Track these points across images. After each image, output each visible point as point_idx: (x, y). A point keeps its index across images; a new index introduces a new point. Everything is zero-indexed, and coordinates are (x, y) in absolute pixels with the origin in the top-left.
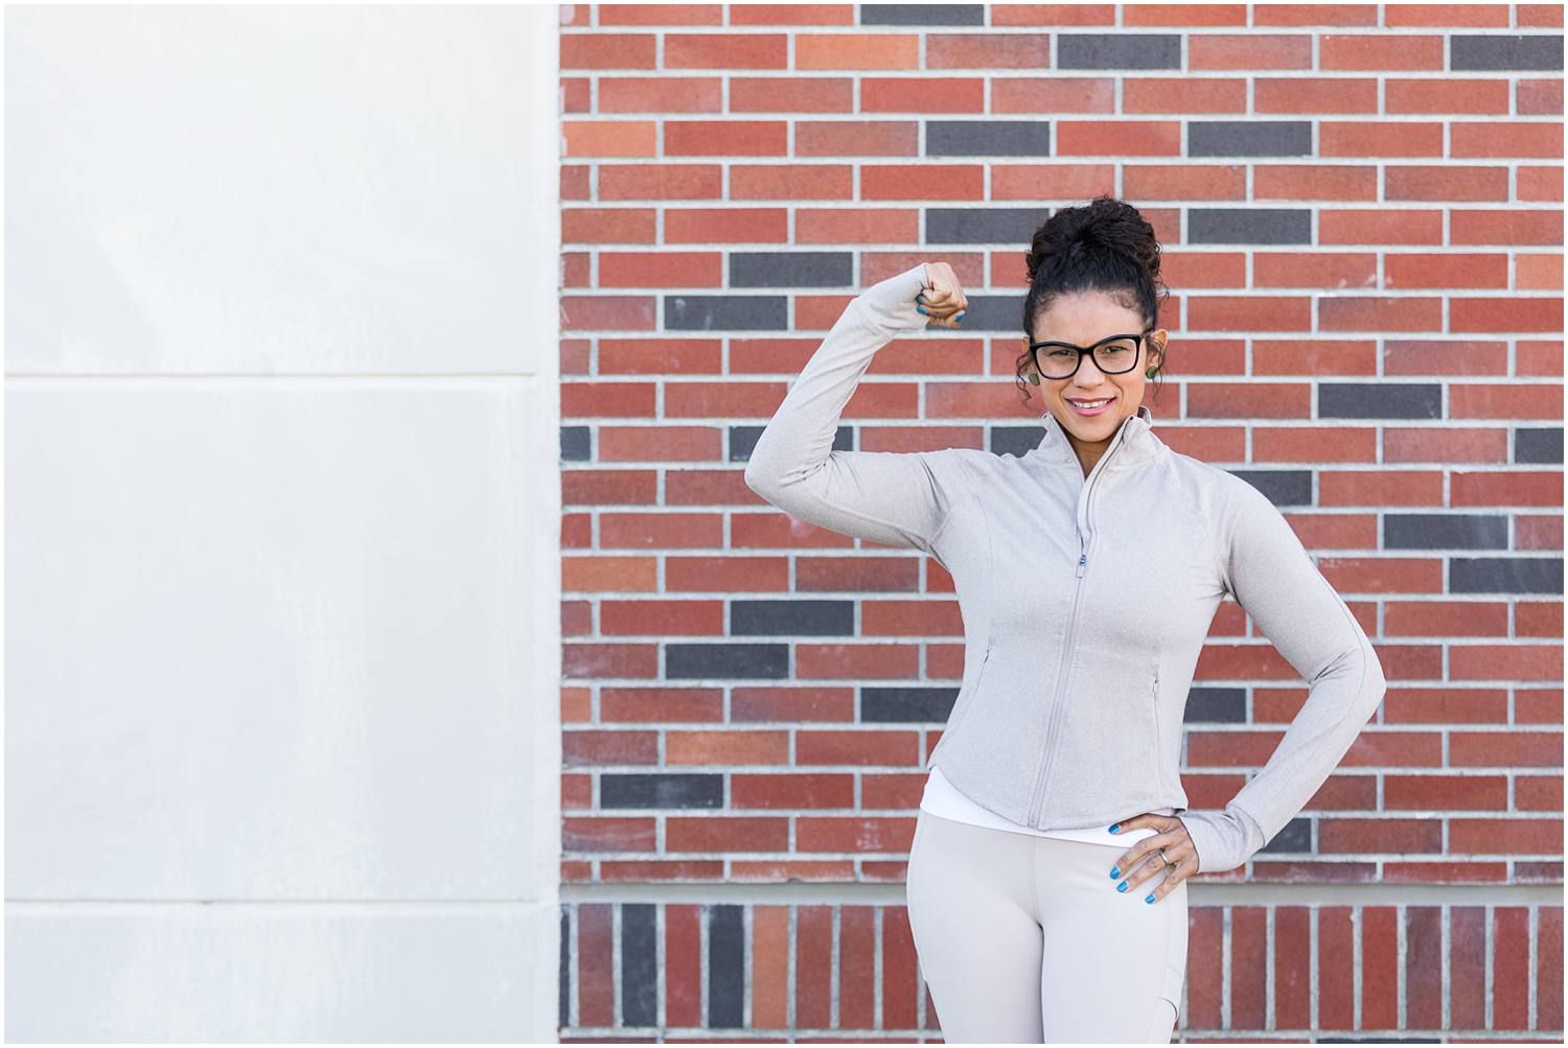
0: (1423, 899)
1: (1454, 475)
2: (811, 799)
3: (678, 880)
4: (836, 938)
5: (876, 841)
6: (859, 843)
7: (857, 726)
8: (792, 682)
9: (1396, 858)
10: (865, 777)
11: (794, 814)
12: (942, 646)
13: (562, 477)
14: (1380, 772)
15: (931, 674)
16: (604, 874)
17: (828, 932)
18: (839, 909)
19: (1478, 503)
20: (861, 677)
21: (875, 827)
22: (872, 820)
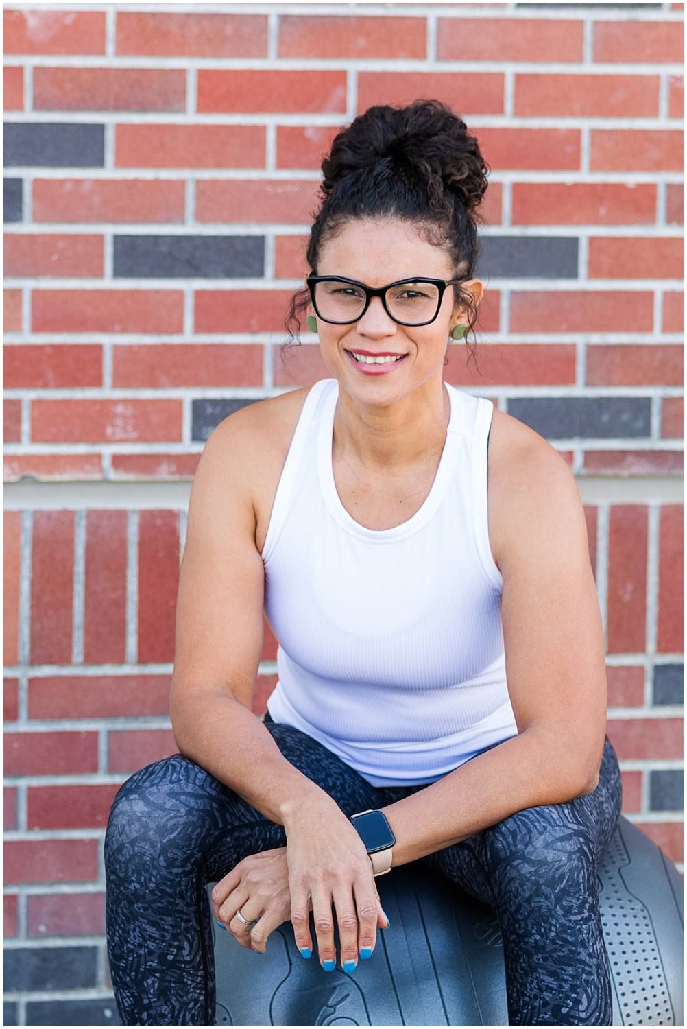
2: (50, 375)
4: (80, 551)
5: (130, 428)
6: (109, 431)
7: (108, 283)
8: (26, 227)
10: (117, 348)
11: (27, 395)
12: (214, 183)
15: (201, 217)
17: (70, 542)
18: (84, 514)
20: (114, 221)
21: (129, 411)
22: (125, 402)
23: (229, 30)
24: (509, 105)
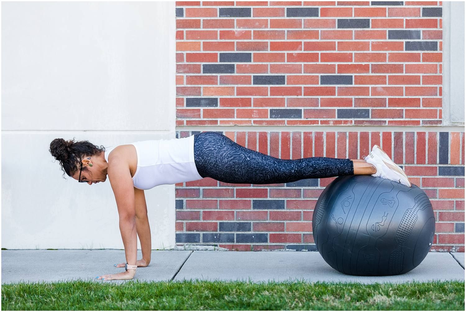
0: (398, 130)
1: (406, 20)
2: (240, 104)
3: (206, 125)
4: (247, 140)
5: (257, 115)
6: (253, 116)
7: (252, 85)
8: (235, 74)
9: (391, 120)
10: (254, 99)
11: (236, 108)
12: (274, 65)
13: (176, 21)
14: (387, 97)
15: (271, 72)
16: (187, 124)
17: (245, 139)
18: (247, 132)
19: (413, 27)
20: (253, 73)
21: (257, 112)
22: (256, 110)
23: (277, 34)
24: (337, 49)
